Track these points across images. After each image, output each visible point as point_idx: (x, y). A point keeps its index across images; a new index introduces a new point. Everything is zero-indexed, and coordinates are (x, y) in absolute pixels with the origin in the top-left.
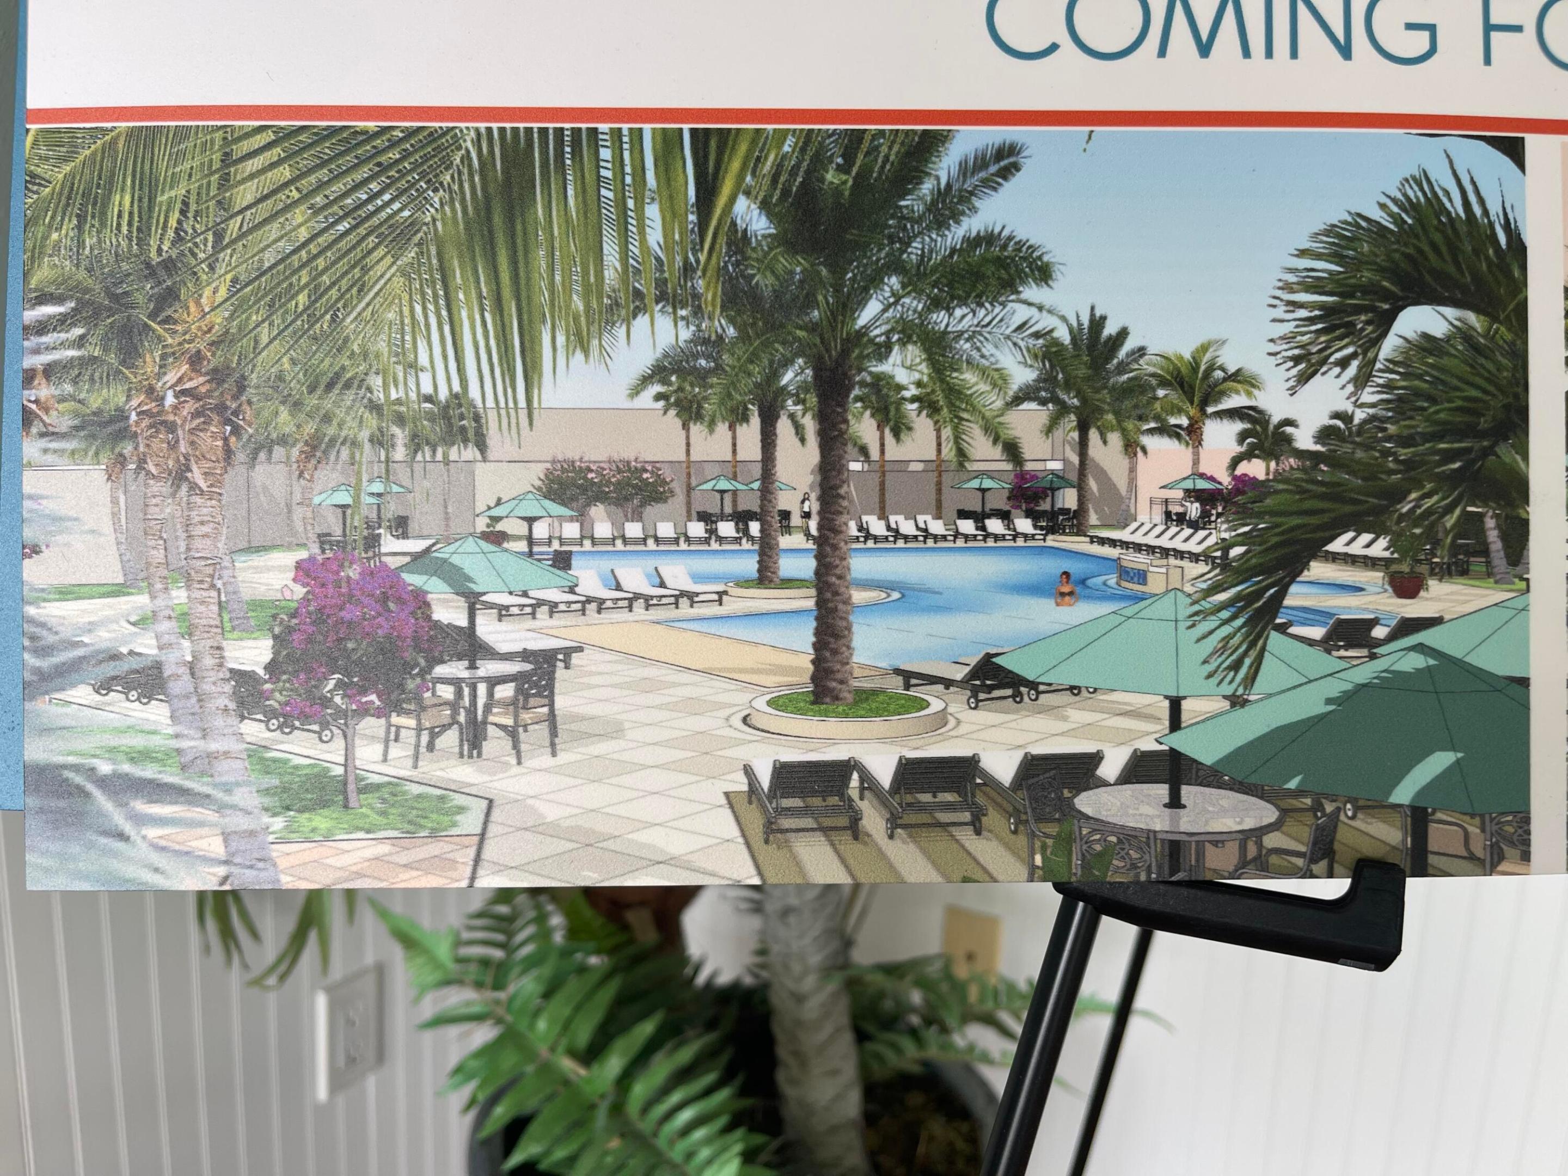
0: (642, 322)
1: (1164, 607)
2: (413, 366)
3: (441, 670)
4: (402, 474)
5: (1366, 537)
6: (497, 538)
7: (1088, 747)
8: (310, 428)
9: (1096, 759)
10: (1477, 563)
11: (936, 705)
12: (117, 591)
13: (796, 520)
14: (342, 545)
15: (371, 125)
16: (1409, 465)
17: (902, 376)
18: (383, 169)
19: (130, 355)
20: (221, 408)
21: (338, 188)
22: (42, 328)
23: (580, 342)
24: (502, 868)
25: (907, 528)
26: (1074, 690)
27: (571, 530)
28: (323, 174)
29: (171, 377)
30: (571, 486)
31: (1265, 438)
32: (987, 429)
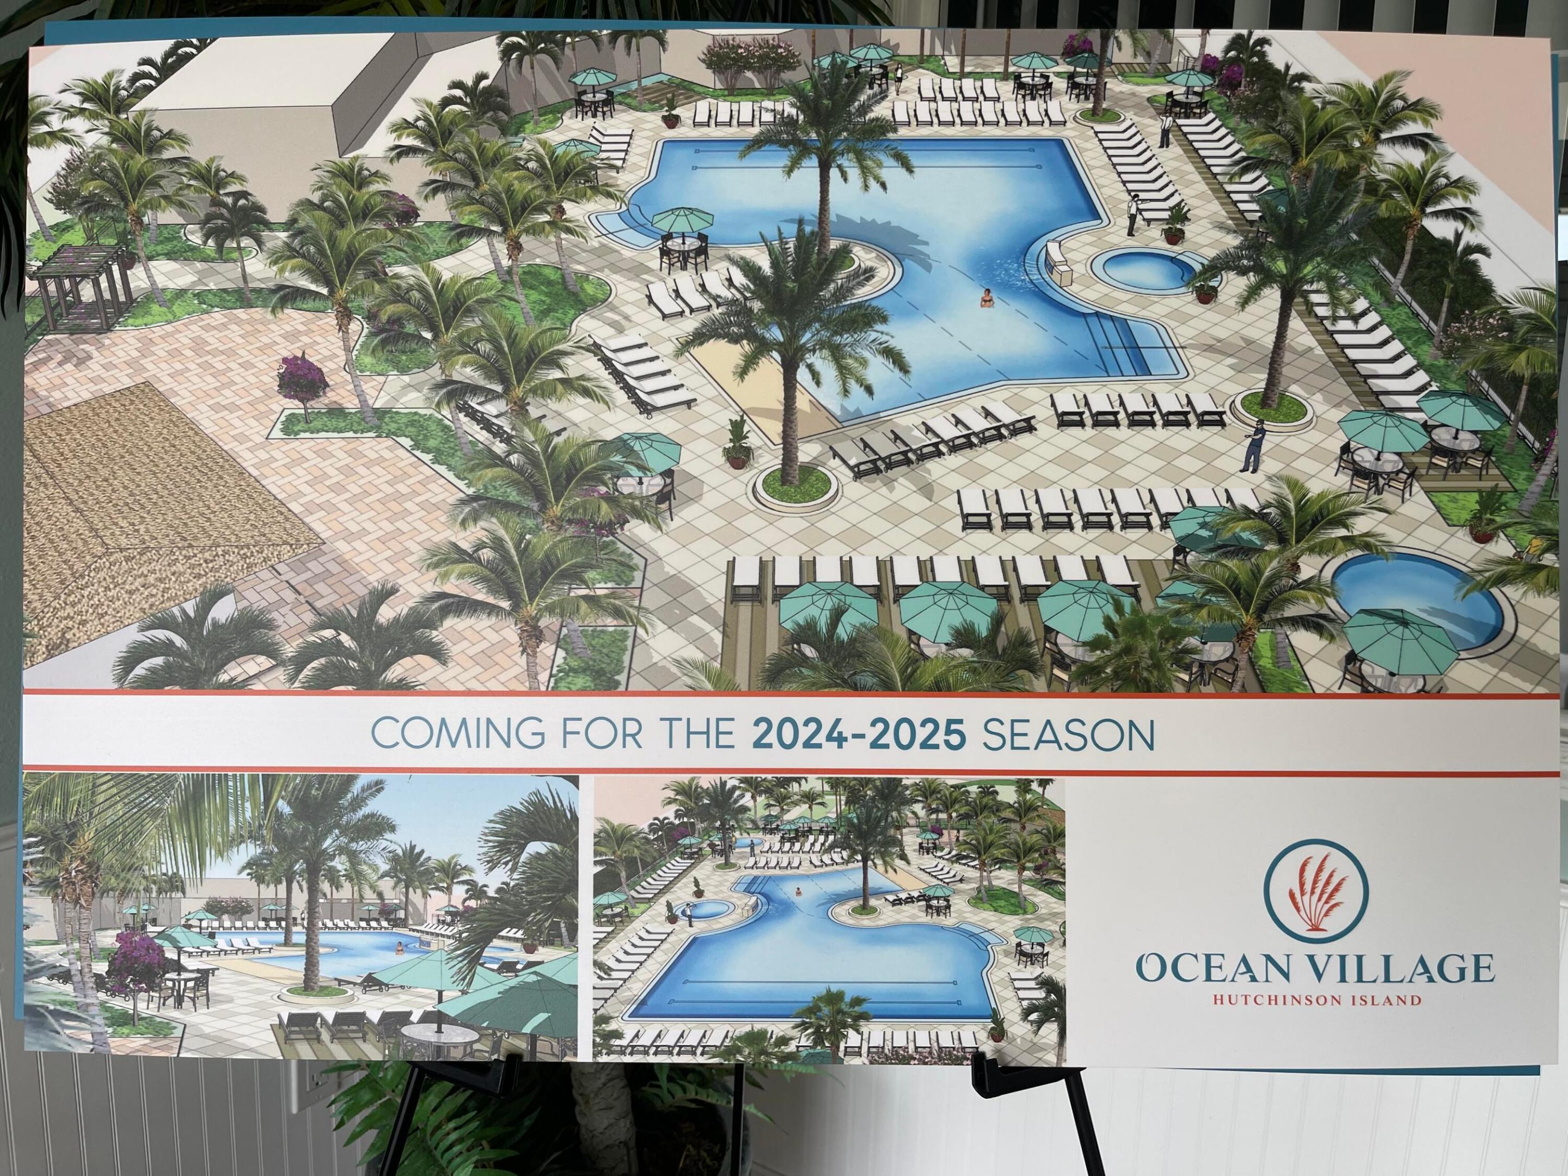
0: (243, 846)
1: (437, 956)
2: (159, 862)
3: (167, 976)
4: (154, 902)
5: (515, 930)
6: (188, 927)
7: (407, 1009)
8: (122, 885)
9: (410, 1013)
10: (557, 940)
11: (350, 992)
12: (55, 943)
13: (299, 921)
14: (133, 928)
15: (146, 773)
16: (531, 902)
17: (340, 867)
18: (150, 789)
19: (60, 858)
20: (91, 877)
21: (133, 796)
22: (29, 846)
23: (220, 853)
24: (189, 1050)
25: (341, 924)
26: (402, 987)
27: (216, 924)
28: (128, 791)
29: (74, 865)
30: (215, 908)
31: (476, 891)
32: (371, 887)
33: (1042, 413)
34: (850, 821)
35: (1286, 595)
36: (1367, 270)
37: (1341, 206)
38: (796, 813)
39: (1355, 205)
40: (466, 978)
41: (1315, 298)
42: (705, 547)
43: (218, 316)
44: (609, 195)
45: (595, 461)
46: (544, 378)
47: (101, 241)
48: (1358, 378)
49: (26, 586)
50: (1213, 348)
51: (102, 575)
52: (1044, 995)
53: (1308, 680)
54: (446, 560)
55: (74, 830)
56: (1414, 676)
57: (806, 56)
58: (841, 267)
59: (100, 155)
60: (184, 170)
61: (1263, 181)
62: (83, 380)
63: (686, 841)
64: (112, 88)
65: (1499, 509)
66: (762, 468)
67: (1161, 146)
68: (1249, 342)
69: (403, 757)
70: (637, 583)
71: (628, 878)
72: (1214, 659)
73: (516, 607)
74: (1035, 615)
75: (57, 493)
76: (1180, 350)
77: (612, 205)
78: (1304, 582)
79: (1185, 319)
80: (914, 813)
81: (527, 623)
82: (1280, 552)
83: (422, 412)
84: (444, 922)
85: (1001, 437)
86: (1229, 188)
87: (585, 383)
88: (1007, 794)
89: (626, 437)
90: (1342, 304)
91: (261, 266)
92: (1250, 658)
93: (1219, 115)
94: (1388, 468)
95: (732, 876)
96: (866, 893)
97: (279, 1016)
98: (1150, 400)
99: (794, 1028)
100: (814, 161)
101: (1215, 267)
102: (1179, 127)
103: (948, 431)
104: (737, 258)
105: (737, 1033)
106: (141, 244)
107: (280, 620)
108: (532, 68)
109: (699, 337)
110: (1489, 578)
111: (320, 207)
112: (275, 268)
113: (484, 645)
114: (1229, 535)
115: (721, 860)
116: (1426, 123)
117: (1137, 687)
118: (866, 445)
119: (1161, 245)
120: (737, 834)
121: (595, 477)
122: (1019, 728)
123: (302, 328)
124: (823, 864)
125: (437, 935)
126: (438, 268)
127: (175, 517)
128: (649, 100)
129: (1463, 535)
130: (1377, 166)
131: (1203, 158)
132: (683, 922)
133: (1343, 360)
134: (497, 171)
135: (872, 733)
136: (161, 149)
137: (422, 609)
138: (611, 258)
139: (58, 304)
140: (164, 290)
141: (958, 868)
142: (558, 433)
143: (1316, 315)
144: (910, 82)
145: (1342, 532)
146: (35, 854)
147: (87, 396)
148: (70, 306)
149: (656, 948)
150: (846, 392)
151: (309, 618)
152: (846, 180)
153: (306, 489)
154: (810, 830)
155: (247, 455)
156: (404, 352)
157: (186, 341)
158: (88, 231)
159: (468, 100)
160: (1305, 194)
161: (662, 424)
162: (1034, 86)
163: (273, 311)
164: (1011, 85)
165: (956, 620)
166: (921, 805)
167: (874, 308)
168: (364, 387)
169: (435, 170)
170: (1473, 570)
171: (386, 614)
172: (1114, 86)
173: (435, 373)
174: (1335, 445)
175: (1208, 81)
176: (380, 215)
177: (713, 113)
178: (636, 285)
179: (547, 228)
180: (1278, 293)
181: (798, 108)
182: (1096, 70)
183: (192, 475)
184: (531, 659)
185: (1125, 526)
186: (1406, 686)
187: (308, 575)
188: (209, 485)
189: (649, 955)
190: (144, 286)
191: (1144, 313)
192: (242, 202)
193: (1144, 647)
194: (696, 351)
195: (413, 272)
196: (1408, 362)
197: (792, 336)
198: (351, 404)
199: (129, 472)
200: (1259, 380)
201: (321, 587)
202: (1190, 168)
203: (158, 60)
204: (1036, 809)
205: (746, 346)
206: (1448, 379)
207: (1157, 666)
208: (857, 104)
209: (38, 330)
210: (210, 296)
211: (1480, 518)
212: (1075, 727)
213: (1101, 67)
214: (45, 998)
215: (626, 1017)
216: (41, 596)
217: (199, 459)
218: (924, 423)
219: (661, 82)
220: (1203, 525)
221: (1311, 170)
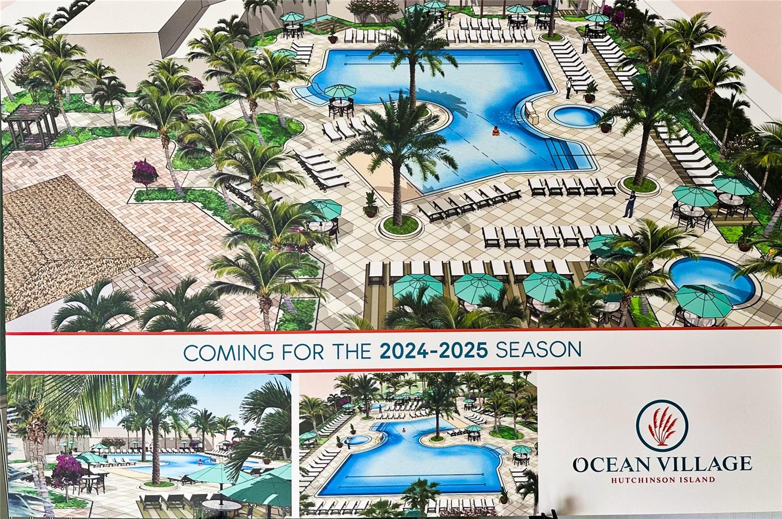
0: (120, 411)
1: (219, 466)
2: (78, 420)
3: (83, 477)
4: (75, 440)
5: (259, 453)
6: (93, 452)
7: (205, 493)
8: (59, 431)
9: (206, 495)
10: (281, 458)
12: (25, 461)
13: (149, 449)
14: (65, 453)
15: (69, 375)
16: (267, 439)
17: (169, 422)
18: (72, 383)
19: (27, 418)
20: (43, 428)
21: (64, 386)
22: (10, 412)
23: (108, 415)
24: (95, 514)
25: (170, 451)
26: (202, 482)
27: (107, 451)
28: (61, 384)
29: (34, 422)
30: (106, 442)
31: (239, 433)
32: (185, 432)
33: (524, 189)
34: (430, 394)
35: (646, 278)
36: (686, 115)
37: (674, 82)
38: (402, 391)
39: (681, 82)
40: (234, 477)
41: (660, 129)
42: (355, 257)
43: (101, 141)
44: (302, 78)
45: (298, 214)
46: (270, 172)
47: (41, 103)
48: (682, 170)
49: (6, 280)
50: (610, 155)
51: (45, 274)
52: (527, 480)
53: (657, 320)
54: (220, 265)
55: (33, 404)
56: (710, 319)
57: (402, 7)
58: (422, 115)
59: (38, 58)
60: (83, 66)
61: (634, 70)
62: (33, 174)
63: (347, 406)
64: (44, 23)
65: (753, 234)
66: (383, 217)
67: (583, 53)
68: (627, 152)
69: (201, 366)
70: (320, 276)
71: (317, 425)
72: (610, 311)
73: (258, 289)
74: (522, 290)
75: (21, 233)
76: (593, 156)
77: (303, 83)
78: (655, 272)
79: (596, 141)
80: (462, 389)
81: (263, 297)
82: (643, 257)
83: (207, 189)
84: (222, 449)
85: (504, 201)
86: (617, 74)
87: (291, 174)
88: (508, 379)
89: (313, 202)
90: (674, 132)
91: (123, 115)
92: (628, 310)
93: (612, 36)
94: (697, 214)
95: (370, 423)
96: (438, 430)
97: (140, 497)
98: (578, 182)
99: (402, 499)
100: (407, 61)
101: (610, 114)
102: (592, 42)
103: (477, 198)
104: (368, 110)
105: (373, 503)
106: (61, 104)
107: (135, 297)
108: (261, 12)
109: (350, 151)
110: (748, 269)
111: (153, 84)
112: (130, 116)
113: (242, 308)
114: (618, 249)
115: (365, 415)
116: (717, 39)
117: (572, 325)
118: (436, 205)
119: (583, 103)
120: (372, 402)
121: (297, 222)
122: (514, 346)
123: (144, 147)
124: (416, 416)
125: (219, 456)
126: (214, 115)
127: (82, 244)
128: (321, 29)
129: (735, 247)
130: (692, 62)
131: (604, 59)
132: (345, 447)
133: (675, 160)
134: (244, 65)
135: (441, 350)
136: (70, 55)
137: (209, 290)
138: (304, 110)
139: (19, 135)
140: (74, 128)
141: (484, 417)
142: (278, 200)
143: (661, 139)
144: (456, 19)
145: (674, 247)
146: (13, 416)
147: (36, 182)
148: (25, 136)
149: (331, 460)
150: (425, 178)
151: (151, 295)
152: (423, 71)
153: (148, 229)
154: (410, 399)
155: (117, 212)
156: (197, 159)
157: (85, 154)
158: (34, 97)
159: (228, 29)
160: (656, 76)
161: (331, 195)
162: (518, 22)
163: (129, 138)
164: (507, 21)
165: (483, 293)
166: (465, 385)
167: (439, 136)
168: (176, 177)
169: (212, 65)
170: (740, 265)
171: (190, 293)
172: (559, 22)
173: (214, 170)
174: (671, 204)
175: (606, 19)
176: (184, 88)
177: (355, 36)
178: (317, 124)
179: (270, 94)
180: (642, 127)
181: (398, 33)
182: (549, 14)
183: (90, 223)
184: (266, 315)
185: (566, 244)
186: (706, 323)
187: (150, 273)
188: (99, 227)
189: (328, 464)
190: (63, 125)
191: (574, 138)
192: (113, 82)
193: (576, 305)
194: (348, 158)
195: (201, 118)
196: (707, 161)
197: (398, 150)
198: (170, 185)
199: (58, 221)
200: (632, 171)
201: (156, 280)
202: (598, 64)
203: (68, 8)
204: (523, 386)
205: (374, 156)
206: (727, 169)
207: (582, 314)
208: (428, 31)
209: (9, 149)
210: (98, 131)
211: (743, 239)
212: (541, 345)
213: (552, 12)
214: (19, 490)
215: (316, 496)
216: (14, 285)
217: (93, 214)
218: (465, 194)
219: (327, 19)
220: (605, 244)
221: (658, 64)
